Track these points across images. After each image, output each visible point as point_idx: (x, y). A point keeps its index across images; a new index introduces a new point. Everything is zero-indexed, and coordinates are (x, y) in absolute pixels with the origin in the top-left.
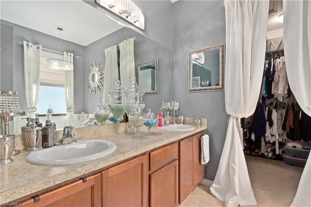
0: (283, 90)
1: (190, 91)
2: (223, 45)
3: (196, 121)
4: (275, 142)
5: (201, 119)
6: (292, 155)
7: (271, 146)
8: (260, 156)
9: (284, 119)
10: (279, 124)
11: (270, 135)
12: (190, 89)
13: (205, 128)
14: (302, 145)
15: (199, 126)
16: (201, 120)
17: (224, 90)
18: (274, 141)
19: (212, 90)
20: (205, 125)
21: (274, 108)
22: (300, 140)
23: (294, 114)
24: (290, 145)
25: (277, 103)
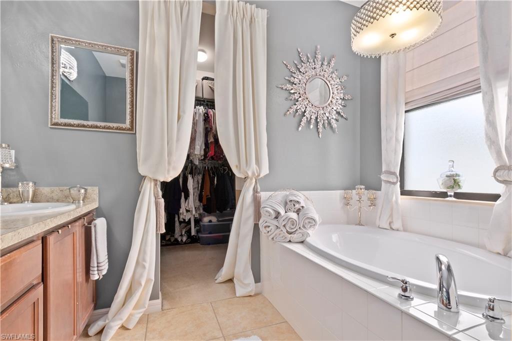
0: (199, 150)
1: (52, 125)
2: (133, 51)
3: (74, 192)
4: (190, 220)
5: (86, 187)
6: (208, 232)
7: (186, 226)
8: (172, 244)
9: (201, 187)
10: (195, 194)
11: (185, 211)
12: (54, 121)
13: (95, 205)
14: (217, 218)
15: (82, 202)
16: (86, 190)
17: (135, 134)
18: (189, 218)
19: (109, 129)
20: (94, 200)
21: (190, 173)
22: (216, 212)
23: (210, 179)
24: (206, 220)
25: (192, 167)
